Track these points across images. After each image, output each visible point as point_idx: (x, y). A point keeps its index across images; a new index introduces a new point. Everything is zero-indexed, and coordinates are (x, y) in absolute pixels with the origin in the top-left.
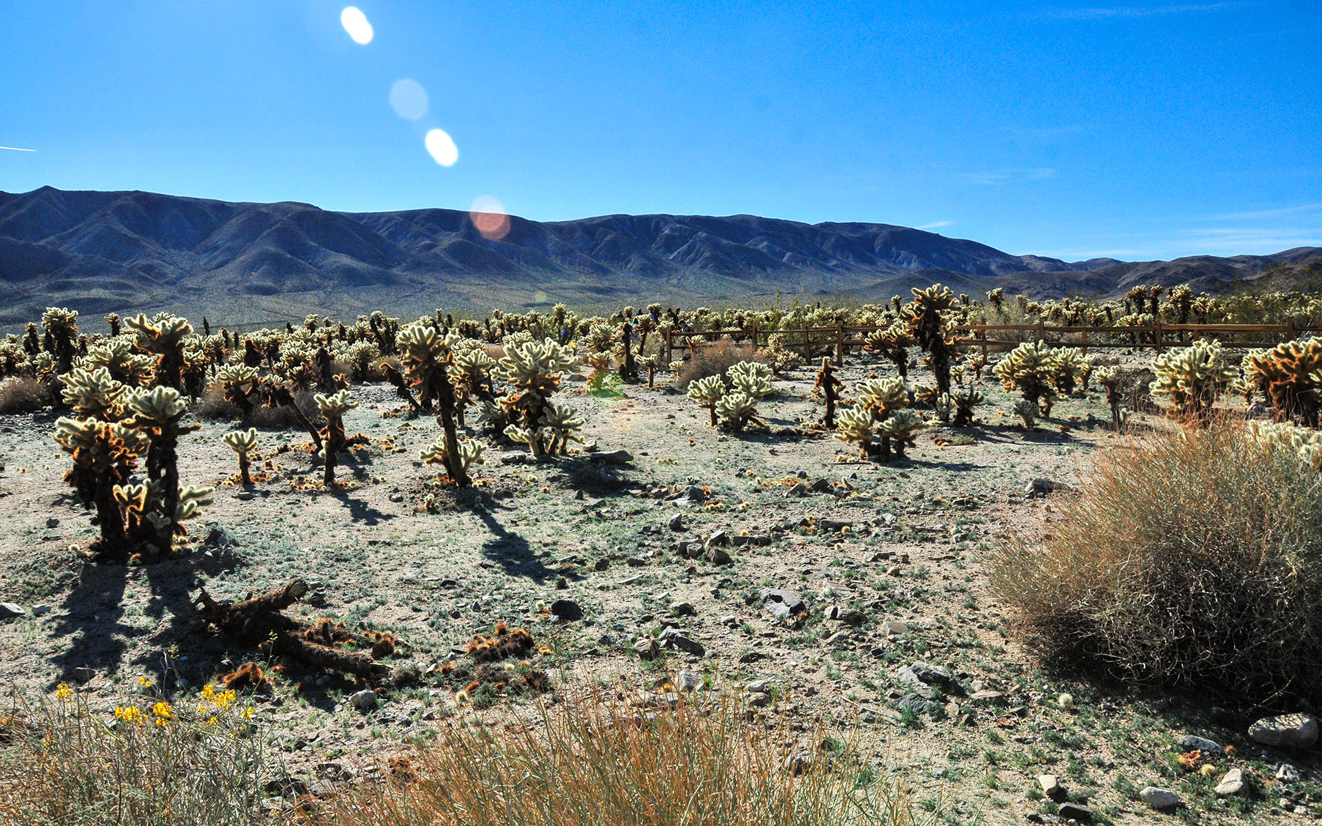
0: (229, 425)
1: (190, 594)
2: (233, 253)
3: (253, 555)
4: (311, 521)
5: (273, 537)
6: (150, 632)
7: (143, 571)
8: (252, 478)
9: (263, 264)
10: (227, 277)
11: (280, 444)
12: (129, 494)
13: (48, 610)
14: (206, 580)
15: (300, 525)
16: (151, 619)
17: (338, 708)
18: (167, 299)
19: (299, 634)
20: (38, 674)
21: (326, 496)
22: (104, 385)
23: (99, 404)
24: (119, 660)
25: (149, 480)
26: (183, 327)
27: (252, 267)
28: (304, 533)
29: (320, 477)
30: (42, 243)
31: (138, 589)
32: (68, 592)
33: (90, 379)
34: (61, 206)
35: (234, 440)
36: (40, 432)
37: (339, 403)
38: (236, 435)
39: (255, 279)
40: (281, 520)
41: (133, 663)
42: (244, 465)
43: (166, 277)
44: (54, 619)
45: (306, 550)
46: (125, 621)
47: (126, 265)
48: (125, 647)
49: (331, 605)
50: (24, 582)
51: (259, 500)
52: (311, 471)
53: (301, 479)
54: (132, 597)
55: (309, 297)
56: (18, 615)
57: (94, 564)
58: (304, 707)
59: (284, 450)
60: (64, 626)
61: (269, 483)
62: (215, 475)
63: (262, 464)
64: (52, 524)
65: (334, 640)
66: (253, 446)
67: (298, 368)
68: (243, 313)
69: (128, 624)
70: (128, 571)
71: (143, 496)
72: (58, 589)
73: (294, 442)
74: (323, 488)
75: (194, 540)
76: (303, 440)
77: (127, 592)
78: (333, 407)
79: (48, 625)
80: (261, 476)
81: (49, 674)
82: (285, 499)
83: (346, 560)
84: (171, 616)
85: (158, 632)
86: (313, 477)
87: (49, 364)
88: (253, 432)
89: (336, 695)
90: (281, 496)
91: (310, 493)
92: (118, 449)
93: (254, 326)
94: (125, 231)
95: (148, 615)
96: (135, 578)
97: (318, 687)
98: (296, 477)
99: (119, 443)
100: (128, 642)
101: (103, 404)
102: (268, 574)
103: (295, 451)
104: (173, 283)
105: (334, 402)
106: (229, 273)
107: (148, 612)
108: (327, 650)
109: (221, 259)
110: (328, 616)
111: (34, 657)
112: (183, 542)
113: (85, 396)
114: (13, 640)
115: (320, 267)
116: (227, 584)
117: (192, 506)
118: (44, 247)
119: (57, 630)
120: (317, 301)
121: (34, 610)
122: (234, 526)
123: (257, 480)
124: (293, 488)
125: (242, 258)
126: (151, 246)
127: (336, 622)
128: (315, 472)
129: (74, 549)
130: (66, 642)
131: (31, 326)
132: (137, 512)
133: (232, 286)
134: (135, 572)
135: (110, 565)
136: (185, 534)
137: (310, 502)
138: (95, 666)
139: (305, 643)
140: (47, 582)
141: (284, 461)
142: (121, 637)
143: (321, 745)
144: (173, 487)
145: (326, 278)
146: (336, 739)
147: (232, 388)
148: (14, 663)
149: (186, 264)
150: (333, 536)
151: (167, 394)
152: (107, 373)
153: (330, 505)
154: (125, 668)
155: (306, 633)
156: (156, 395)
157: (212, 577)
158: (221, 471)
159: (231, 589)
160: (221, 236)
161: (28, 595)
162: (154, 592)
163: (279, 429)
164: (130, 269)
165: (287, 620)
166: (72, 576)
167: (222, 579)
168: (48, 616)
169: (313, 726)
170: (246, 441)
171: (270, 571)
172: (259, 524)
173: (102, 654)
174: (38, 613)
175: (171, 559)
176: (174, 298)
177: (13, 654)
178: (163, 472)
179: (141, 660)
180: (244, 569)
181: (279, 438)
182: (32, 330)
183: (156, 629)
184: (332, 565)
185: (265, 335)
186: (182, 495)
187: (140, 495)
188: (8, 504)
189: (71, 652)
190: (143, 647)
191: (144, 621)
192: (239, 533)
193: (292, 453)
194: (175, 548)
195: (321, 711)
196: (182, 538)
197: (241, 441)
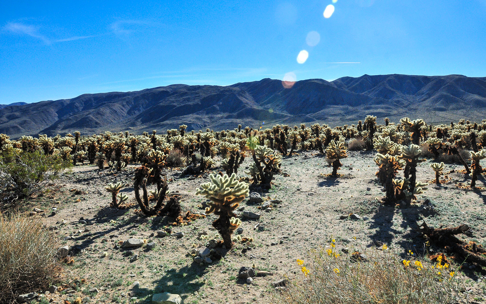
0: (429, 160)
1: (417, 222)
2: (429, 95)
3: (442, 211)
4: (465, 201)
5: (449, 205)
6: (402, 233)
7: (400, 211)
8: (440, 181)
9: (441, 99)
10: (427, 104)
11: (452, 170)
12: (397, 182)
13: (368, 219)
14: (423, 218)
15: (460, 202)
16: (402, 229)
17: (479, 280)
18: (404, 113)
19: (462, 246)
20: (364, 240)
21: (471, 192)
22: (388, 143)
23: (386, 149)
24: (391, 241)
25: (405, 178)
26: (421, 123)
27: (436, 101)
28: (462, 206)
29: (468, 184)
30: (363, 94)
31: (398, 217)
32: (374, 214)
33: (383, 140)
34: (370, 81)
35: (435, 166)
36: (363, 157)
37: (481, 155)
38: (436, 164)
39: (438, 105)
40: (452, 199)
41: (396, 243)
42: (438, 176)
43: (404, 105)
44: (370, 222)
45: (463, 212)
46: (393, 227)
47: (390, 100)
48: (393, 237)
49: (475, 237)
50: (360, 208)
51: (443, 190)
52: (464, 181)
53: (460, 184)
54: (396, 219)
55: (459, 112)
56: (358, 219)
57: (383, 206)
58: (463, 276)
59: (453, 172)
60: (373, 225)
61: (447, 184)
62: (425, 179)
63: (444, 176)
64: (369, 189)
65: (477, 251)
66: (442, 169)
67: (459, 140)
68: (432, 118)
69: (395, 229)
70: (395, 210)
71: (402, 183)
72: (371, 212)
73: (456, 169)
74: (470, 189)
75: (419, 202)
76: (461, 169)
77: (394, 217)
78: (478, 156)
79: (368, 224)
80: (443, 181)
81: (368, 241)
82: (453, 192)
83: (481, 220)
84: (410, 229)
85: (405, 234)
86: (465, 183)
87: (366, 135)
88: (442, 164)
89: (478, 274)
90: (452, 190)
91: (465, 190)
92: (396, 166)
93: (437, 123)
94: (390, 88)
95: (402, 227)
96: (397, 213)
97: (470, 269)
98: (458, 183)
99: (396, 163)
100: (395, 235)
101: (387, 149)
102: (447, 220)
103: (458, 173)
104: (406, 107)
105: (479, 154)
106: (427, 103)
107: (402, 226)
108: (475, 255)
109: (424, 98)
110: (474, 241)
111: (363, 234)
112: (414, 202)
113: (381, 146)
114: (357, 227)
115: (465, 100)
116: (431, 221)
117: (420, 189)
118: (363, 95)
119: (371, 226)
120: (462, 114)
121: (363, 218)
122: (433, 199)
123: (442, 182)
124: (457, 187)
125: (433, 97)
126: (399, 93)
127: (478, 245)
128: (466, 182)
129: (377, 199)
130: (374, 231)
131: (360, 122)
132: (400, 189)
133: (428, 108)
134: (397, 211)
135: (389, 207)
136: (416, 199)
137: (464, 194)
138: (383, 242)
139: (465, 250)
140: (367, 209)
141: (453, 176)
142: (392, 233)
143: (472, 294)
144: (414, 181)
145: (467, 104)
146: (479, 293)
147: (432, 146)
148: (357, 235)
149: (411, 100)
150: (475, 209)
151: (415, 147)
152: (389, 139)
153: (473, 196)
154: (393, 245)
155: (465, 246)
156: (411, 147)
157: (426, 217)
158: (427, 177)
159: (433, 223)
160: (424, 90)
161: (361, 213)
162: (404, 219)
163: (450, 164)
164: (391, 102)
165: (457, 240)
166: (375, 208)
167: (429, 218)
168: (368, 221)
169: (468, 285)
170: (439, 167)
171: (448, 218)
172: (443, 199)
173: (385, 238)
174: (365, 219)
175: (410, 208)
176: (406, 112)
177: (357, 232)
178: (410, 176)
179: (399, 243)
180: (438, 216)
181: (450, 167)
182: (360, 123)
183: (404, 232)
184: (475, 221)
185: (442, 126)
186: (416, 185)
187: (401, 183)
188: (354, 181)
189: (375, 235)
190: (399, 238)
191: (400, 229)
192: (435, 202)
193: (456, 173)
194: (412, 204)
195: (471, 279)
196: (414, 201)
197: (437, 167)
